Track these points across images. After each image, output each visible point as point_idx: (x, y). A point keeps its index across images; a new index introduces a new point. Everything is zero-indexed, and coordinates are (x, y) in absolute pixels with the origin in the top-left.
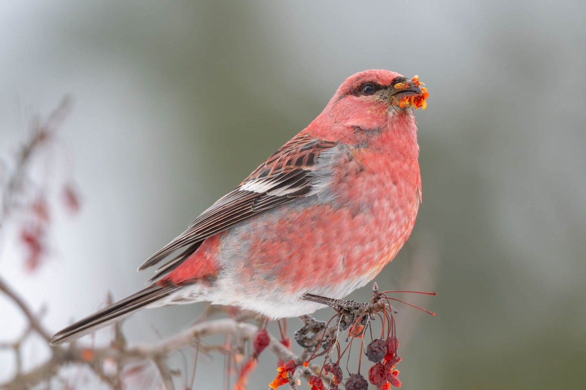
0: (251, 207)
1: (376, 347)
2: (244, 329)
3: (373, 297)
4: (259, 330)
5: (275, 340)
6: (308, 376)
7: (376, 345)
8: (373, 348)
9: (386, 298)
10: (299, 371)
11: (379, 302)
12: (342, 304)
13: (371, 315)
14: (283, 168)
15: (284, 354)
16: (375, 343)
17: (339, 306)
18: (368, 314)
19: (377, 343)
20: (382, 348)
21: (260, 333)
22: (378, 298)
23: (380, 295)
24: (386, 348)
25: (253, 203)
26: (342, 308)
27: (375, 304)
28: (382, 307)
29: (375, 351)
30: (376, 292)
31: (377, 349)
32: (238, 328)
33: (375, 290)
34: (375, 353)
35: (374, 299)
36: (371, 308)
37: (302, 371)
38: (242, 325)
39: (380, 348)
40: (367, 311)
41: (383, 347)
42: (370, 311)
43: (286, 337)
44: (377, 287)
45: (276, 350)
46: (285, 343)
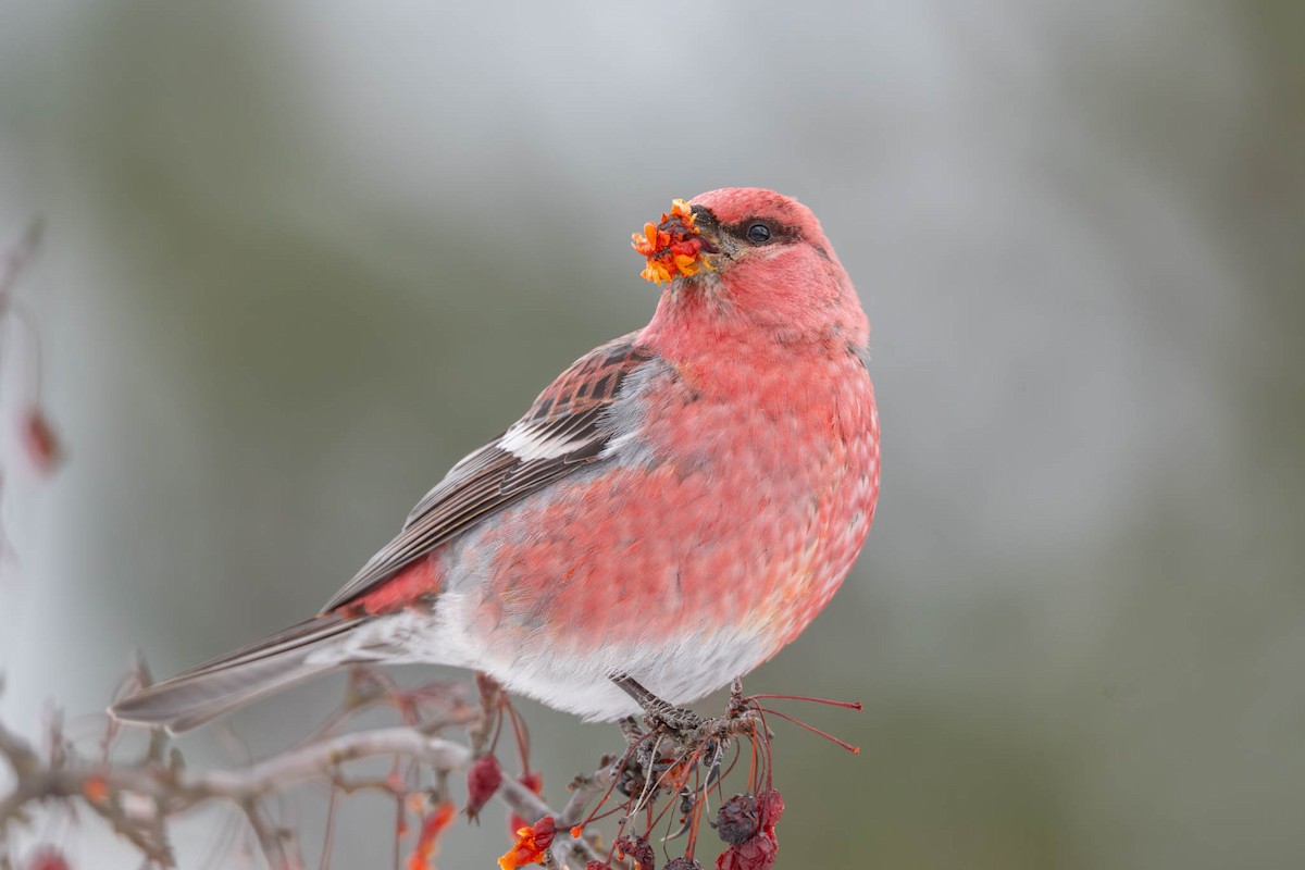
1: (735, 813)
2: (439, 753)
3: (731, 706)
4: (476, 757)
5: (511, 777)
6: (580, 855)
7: (737, 809)
8: (729, 815)
9: (758, 709)
10: (564, 846)
11: (743, 717)
12: (666, 715)
13: (725, 744)
14: (572, 403)
15: (530, 808)
16: (733, 804)
17: (657, 718)
18: (718, 740)
19: (738, 804)
20: (748, 814)
21: (481, 763)
22: (742, 709)
23: (745, 702)
24: (756, 814)
26: (661, 721)
27: (734, 722)
28: (748, 729)
29: (735, 822)
30: (737, 696)
31: (737, 817)
32: (428, 749)
33: (735, 691)
34: (733, 826)
35: (733, 710)
36: (724, 728)
37: (569, 846)
38: (437, 743)
39: (744, 816)
40: (716, 734)
41: (751, 813)
42: (723, 733)
43: (533, 771)
44: (741, 686)
45: (512, 797)
46: (531, 784)
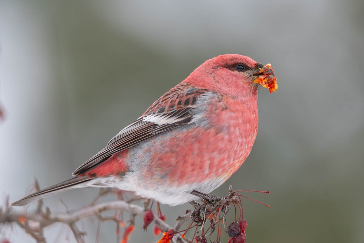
0: (151, 131)
1: (233, 228)
2: (134, 208)
3: (230, 195)
4: (146, 210)
5: (156, 217)
6: (180, 241)
7: (234, 227)
8: (231, 229)
9: (238, 195)
10: (175, 238)
11: (234, 198)
12: (208, 198)
13: (228, 206)
14: (175, 107)
15: (163, 226)
16: (232, 225)
17: (206, 199)
18: (226, 205)
19: (234, 225)
20: (237, 228)
21: (147, 212)
22: (233, 195)
23: (234, 193)
24: (239, 228)
25: (152, 128)
26: (207, 200)
27: (231, 199)
28: (235, 202)
29: (233, 231)
30: (231, 191)
31: (234, 229)
32: (130, 208)
33: (230, 190)
34: (233, 232)
35: (230, 196)
36: (227, 202)
37: (176, 238)
38: (132, 206)
39: (236, 229)
40: (225, 204)
41: (238, 228)
42: (227, 203)
43: (163, 214)
44: (232, 188)
46: (163, 218)
